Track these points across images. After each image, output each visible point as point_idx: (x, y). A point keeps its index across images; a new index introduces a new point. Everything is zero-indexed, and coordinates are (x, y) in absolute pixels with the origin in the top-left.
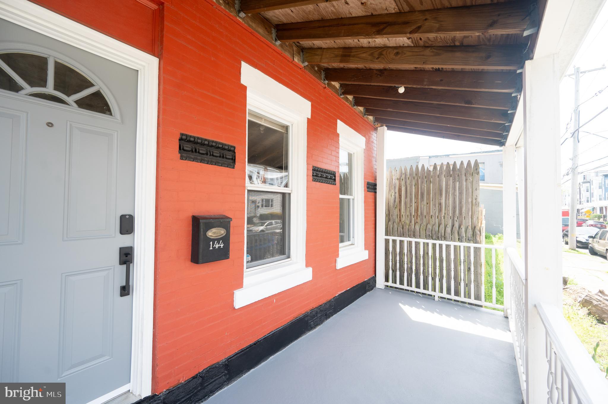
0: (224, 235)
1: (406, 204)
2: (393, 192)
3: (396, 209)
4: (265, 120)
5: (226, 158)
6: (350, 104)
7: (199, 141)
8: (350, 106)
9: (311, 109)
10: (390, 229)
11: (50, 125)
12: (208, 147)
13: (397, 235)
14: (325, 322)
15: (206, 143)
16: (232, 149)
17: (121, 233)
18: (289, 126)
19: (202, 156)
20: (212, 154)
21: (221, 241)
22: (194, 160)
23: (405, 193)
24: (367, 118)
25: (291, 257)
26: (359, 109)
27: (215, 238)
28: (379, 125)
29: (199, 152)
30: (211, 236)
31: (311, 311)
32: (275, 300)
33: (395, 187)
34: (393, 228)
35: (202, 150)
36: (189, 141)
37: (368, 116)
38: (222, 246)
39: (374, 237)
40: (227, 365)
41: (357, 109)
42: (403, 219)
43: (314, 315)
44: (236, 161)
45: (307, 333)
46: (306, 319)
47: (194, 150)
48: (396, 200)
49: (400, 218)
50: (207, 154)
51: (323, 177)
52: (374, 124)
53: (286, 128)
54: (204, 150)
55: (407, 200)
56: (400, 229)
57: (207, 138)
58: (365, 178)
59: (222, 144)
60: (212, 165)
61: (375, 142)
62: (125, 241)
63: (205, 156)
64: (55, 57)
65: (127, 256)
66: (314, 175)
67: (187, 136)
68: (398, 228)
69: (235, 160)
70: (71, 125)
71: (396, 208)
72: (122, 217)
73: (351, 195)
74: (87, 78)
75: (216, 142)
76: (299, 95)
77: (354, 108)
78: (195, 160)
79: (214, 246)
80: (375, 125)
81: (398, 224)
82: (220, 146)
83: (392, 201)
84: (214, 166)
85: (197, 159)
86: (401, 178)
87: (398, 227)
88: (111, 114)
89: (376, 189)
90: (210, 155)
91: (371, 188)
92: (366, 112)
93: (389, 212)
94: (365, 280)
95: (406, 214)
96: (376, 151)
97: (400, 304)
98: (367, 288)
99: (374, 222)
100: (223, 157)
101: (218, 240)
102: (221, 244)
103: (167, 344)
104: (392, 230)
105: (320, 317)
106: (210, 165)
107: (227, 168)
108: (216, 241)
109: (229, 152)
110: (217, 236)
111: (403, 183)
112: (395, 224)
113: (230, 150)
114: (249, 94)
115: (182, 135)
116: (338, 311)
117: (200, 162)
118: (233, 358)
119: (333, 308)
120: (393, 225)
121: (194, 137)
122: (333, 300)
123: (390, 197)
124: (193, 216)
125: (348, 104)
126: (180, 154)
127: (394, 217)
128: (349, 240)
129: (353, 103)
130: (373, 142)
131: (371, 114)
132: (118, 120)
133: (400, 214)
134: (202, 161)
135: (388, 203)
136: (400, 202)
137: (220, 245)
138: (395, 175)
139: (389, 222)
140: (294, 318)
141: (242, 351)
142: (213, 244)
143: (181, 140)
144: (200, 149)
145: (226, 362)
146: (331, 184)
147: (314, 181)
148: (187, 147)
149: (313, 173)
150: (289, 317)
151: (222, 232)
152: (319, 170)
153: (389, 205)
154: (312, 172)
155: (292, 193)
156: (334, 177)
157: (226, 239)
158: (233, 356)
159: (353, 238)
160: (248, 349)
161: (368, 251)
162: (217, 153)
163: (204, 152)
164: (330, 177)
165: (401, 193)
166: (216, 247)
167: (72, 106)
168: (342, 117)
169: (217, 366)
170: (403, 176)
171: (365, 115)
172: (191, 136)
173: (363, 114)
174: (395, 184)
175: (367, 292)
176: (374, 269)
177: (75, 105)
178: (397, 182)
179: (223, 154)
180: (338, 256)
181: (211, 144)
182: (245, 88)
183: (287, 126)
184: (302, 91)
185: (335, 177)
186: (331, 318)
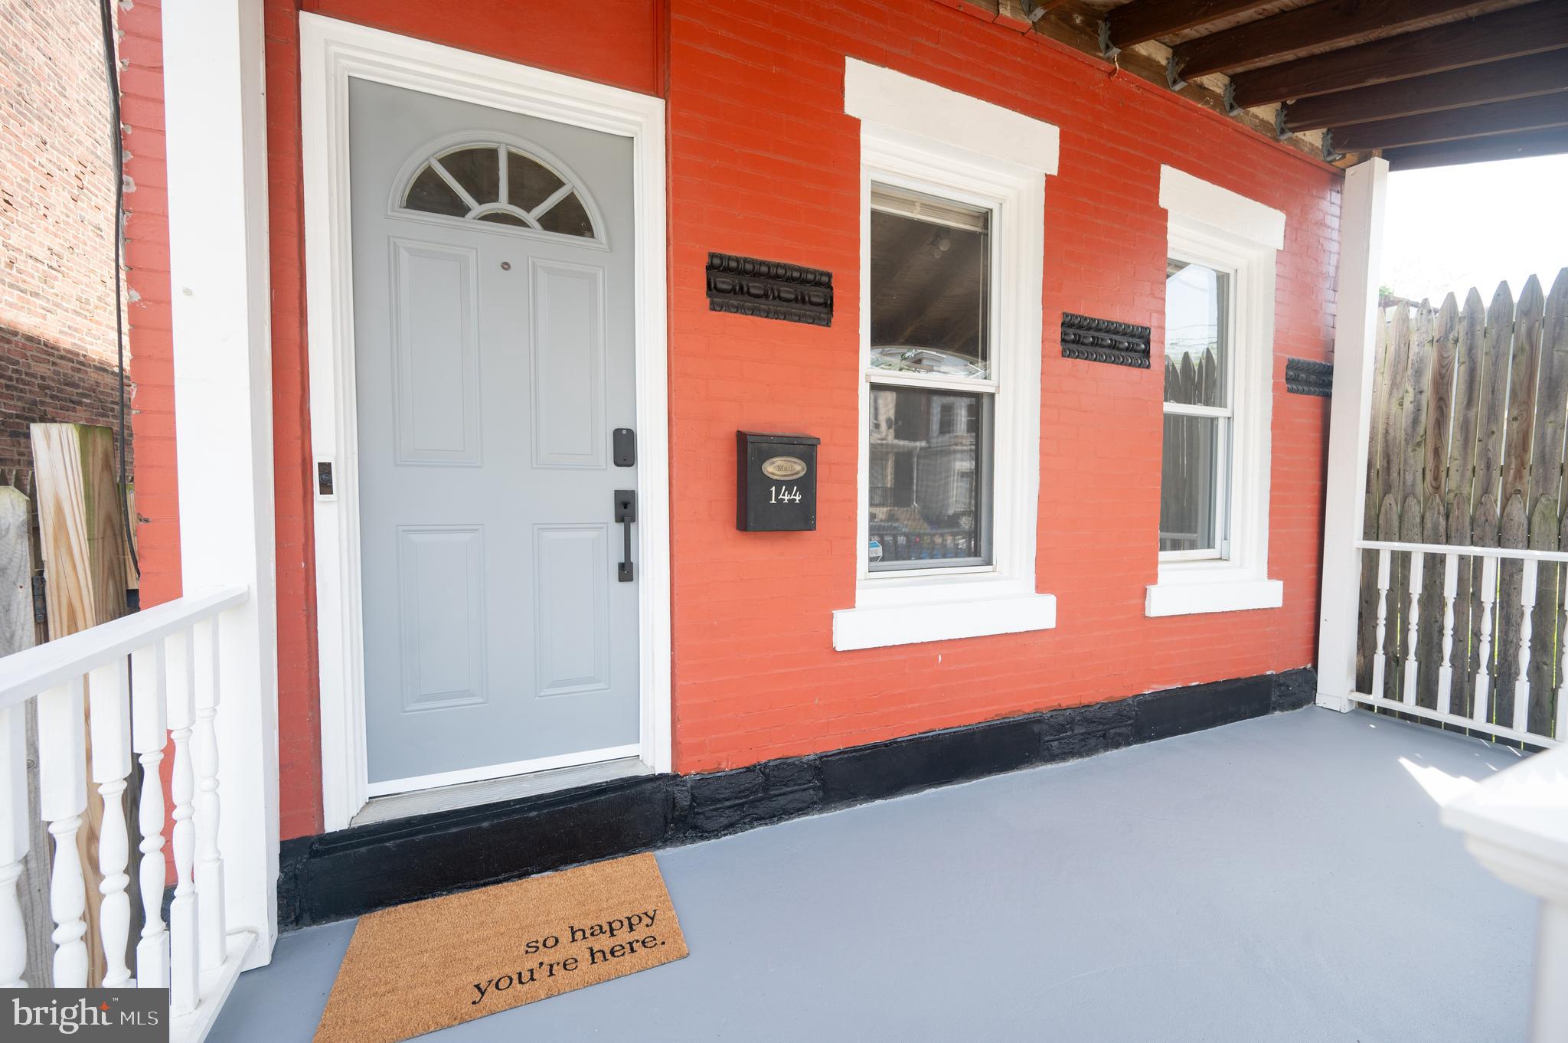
0: (802, 474)
1: (1465, 427)
2: (1411, 390)
3: (1421, 451)
4: (923, 205)
5: (811, 303)
6: (1214, 107)
7: (749, 267)
8: (1216, 113)
9: (1060, 146)
10: (1388, 521)
11: (506, 266)
12: (770, 280)
13: (1419, 537)
14: (1100, 755)
15: (764, 269)
16: (825, 279)
17: (617, 464)
18: (991, 210)
19: (757, 300)
20: (776, 294)
21: (795, 488)
22: (738, 309)
23: (1463, 387)
24: (1296, 142)
25: (994, 563)
26: (1257, 117)
27: (782, 479)
28: (1351, 157)
29: (748, 293)
30: (772, 474)
31: (1054, 713)
32: (940, 657)
33: (1418, 373)
34: (1401, 517)
35: (754, 287)
36: (728, 270)
37: (1300, 135)
38: (798, 498)
39: (1313, 541)
40: (819, 769)
41: (1247, 119)
42: (1452, 483)
43: (1063, 725)
44: (834, 307)
45: (1037, 766)
46: (1036, 728)
47: (737, 288)
48: (1423, 417)
49: (1436, 478)
50: (766, 296)
51: (1103, 346)
52: (1329, 159)
53: (985, 218)
54: (759, 288)
55: (1472, 414)
56: (1435, 517)
57: (765, 259)
58: (1277, 347)
59: (800, 270)
60: (776, 319)
61: (1334, 222)
62: (621, 478)
63: (763, 300)
64: (507, 144)
65: (625, 508)
66: (1067, 338)
67: (721, 257)
68: (1423, 517)
69: (831, 305)
70: (533, 263)
71: (1419, 444)
72: (617, 433)
73: (1222, 404)
74: (553, 172)
75: (785, 267)
76: (1018, 114)
77: (1232, 118)
78: (740, 310)
79: (781, 497)
80: (1330, 162)
81: (1426, 500)
82: (796, 274)
83: (1403, 420)
84: (781, 321)
85: (743, 307)
86: (1446, 338)
87: (1424, 513)
88: (593, 236)
89: (1330, 384)
90: (774, 298)
91: (1307, 383)
92: (1285, 123)
93: (1388, 462)
94: (1269, 673)
95: (1465, 465)
96: (1339, 254)
97: (1404, 762)
98: (1273, 699)
99: (1316, 493)
100: (803, 301)
101: (790, 485)
102: (795, 495)
103: (694, 684)
104: (1396, 524)
105: (1082, 734)
106: (774, 320)
107: (811, 325)
108: (784, 487)
109: (817, 288)
110: (785, 476)
111: (1457, 354)
112: (1411, 501)
113: (818, 284)
114: (867, 139)
115: (712, 256)
116: (1152, 739)
117: (752, 315)
118: (834, 758)
119: (1131, 725)
120: (1403, 507)
121: (737, 260)
122: (1133, 701)
123: (1395, 408)
124: (738, 431)
125: (1205, 107)
126: (708, 299)
127: (1409, 477)
128: (1210, 545)
129: (1227, 102)
130: (1322, 224)
131: (1307, 123)
132: (602, 243)
133: (1437, 468)
134: (754, 311)
135: (1387, 432)
136: (1441, 422)
137: (792, 497)
138: (1424, 329)
139: (1385, 496)
140: (996, 715)
141: (855, 751)
142: (778, 493)
143: (710, 268)
144: (751, 284)
145: (818, 762)
146: (1130, 365)
147: (1068, 356)
148: (723, 283)
149: (1064, 333)
150: (984, 710)
151: (798, 468)
152: (1085, 323)
153: (1390, 437)
154: (1059, 330)
155: (999, 393)
156: (1143, 346)
157: (807, 484)
158: (833, 755)
159: (1225, 539)
160: (868, 751)
161: (1282, 582)
162: (787, 292)
163: (761, 292)
164: (1127, 344)
165: (1448, 391)
166: (784, 500)
167: (535, 229)
168: (1181, 154)
169: (797, 763)
170: (1461, 329)
171: (1283, 131)
172: (730, 258)
173: (1274, 130)
174: (1421, 360)
175: (1275, 709)
176: (1311, 646)
177: (537, 226)
178: (1431, 355)
179: (802, 294)
180: (1153, 579)
181: (775, 271)
182: (854, 124)
183: (987, 213)
184: (1029, 98)
185: (1148, 343)
186: (1123, 750)
